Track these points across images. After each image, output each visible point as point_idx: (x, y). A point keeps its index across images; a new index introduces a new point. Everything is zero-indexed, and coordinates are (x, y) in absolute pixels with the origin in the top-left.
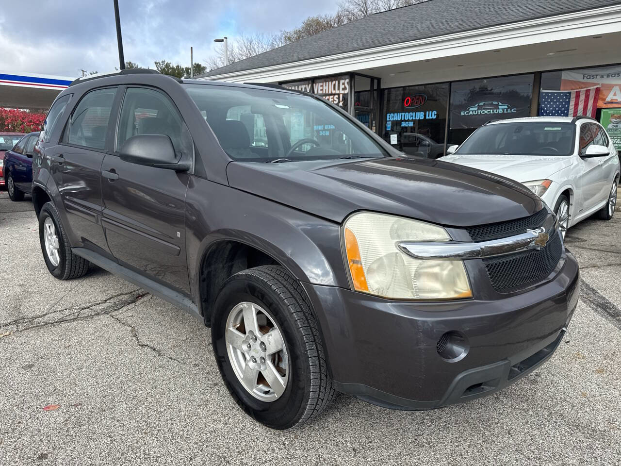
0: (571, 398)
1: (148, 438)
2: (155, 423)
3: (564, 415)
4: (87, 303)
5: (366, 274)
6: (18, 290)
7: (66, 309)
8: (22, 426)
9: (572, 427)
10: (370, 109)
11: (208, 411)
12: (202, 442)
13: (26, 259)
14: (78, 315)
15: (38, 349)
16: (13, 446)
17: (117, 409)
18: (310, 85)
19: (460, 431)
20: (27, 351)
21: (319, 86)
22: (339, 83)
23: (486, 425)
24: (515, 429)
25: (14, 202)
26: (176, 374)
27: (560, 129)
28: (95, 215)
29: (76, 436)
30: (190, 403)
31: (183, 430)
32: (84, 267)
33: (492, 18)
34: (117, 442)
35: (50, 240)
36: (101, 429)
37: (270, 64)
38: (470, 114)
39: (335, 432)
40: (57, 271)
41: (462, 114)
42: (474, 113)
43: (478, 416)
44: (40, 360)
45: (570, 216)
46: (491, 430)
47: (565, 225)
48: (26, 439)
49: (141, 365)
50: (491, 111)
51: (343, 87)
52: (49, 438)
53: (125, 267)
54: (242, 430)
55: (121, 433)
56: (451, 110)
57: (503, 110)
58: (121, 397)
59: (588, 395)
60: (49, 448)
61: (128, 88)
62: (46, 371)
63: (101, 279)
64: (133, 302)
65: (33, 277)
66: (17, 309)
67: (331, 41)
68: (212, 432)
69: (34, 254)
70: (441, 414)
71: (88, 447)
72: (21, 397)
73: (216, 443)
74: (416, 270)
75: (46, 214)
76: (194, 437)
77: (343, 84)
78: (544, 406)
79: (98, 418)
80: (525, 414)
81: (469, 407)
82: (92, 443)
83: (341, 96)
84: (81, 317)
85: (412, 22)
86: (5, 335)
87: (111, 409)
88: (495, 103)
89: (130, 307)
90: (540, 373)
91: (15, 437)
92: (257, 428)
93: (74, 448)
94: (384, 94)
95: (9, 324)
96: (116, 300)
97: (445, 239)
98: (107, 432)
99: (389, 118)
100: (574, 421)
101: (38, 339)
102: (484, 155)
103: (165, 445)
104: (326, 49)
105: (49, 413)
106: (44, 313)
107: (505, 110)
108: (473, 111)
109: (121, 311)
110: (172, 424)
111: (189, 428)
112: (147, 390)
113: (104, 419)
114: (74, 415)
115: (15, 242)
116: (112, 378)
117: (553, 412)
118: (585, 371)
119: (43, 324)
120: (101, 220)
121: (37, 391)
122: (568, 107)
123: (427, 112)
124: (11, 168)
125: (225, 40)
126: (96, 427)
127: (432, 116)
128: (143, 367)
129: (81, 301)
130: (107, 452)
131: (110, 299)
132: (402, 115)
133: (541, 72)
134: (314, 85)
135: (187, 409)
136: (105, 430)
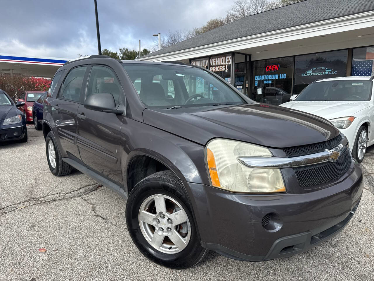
0: (358, 257)
1: (93, 272)
2: (98, 263)
3: (352, 269)
4: (69, 190)
5: (219, 176)
6: (33, 181)
7: (57, 193)
8: (24, 261)
9: (357, 277)
10: (245, 73)
11: (130, 257)
12: (124, 276)
13: (40, 164)
14: (64, 197)
15: (39, 216)
16: (18, 273)
17: (78, 254)
18: (208, 60)
19: (282, 276)
20: (33, 217)
21: (213, 60)
22: (225, 59)
23: (300, 273)
24: (319, 277)
25: (37, 131)
26: (114, 234)
27: (362, 84)
28: (74, 139)
29: (53, 269)
30: (120, 252)
31: (114, 268)
32: (69, 169)
33: (320, 16)
34: (75, 273)
35: (51, 153)
36: (67, 265)
37: (185, 48)
38: (307, 75)
39: (204, 273)
40: (55, 171)
41: (302, 75)
42: (310, 75)
43: (295, 267)
44: (39, 223)
45: (369, 139)
46: (303, 276)
47: (365, 145)
48: (26, 269)
49: (95, 228)
50: (321, 73)
51: (228, 60)
52: (38, 269)
53: (90, 169)
54: (148, 269)
55: (78, 268)
56: (295, 73)
57: (329, 72)
58: (81, 247)
59: (370, 256)
60: (37, 275)
61: (93, 66)
62: (42, 230)
63: (79, 176)
64: (96, 189)
65: (42, 174)
66: (31, 193)
67: (221, 33)
68: (131, 269)
69: (44, 161)
70: (272, 265)
71: (59, 275)
72: (26, 244)
73: (132, 277)
74: (250, 174)
75: (49, 138)
76: (120, 272)
77: (228, 59)
78: (340, 262)
79: (67, 258)
80: (326, 267)
81: (290, 261)
82: (61, 273)
83: (227, 66)
84: (65, 198)
85: (271, 20)
86: (22, 208)
87: (75, 253)
88: (323, 68)
89: (93, 193)
90: (339, 240)
91: (20, 268)
92: (157, 269)
93: (51, 275)
94: (253, 64)
95: (26, 201)
96: (86, 188)
97: (268, 156)
98: (70, 267)
99: (257, 79)
100: (359, 273)
101: (39, 211)
102: (312, 101)
103: (102, 276)
104: (218, 38)
105: (40, 254)
106: (45, 196)
107: (330, 72)
108: (309, 74)
109: (88, 195)
110: (108, 264)
111: (117, 267)
112: (96, 243)
113: (70, 259)
114: (54, 256)
115: (35, 154)
116: (77, 235)
117: (346, 266)
118: (370, 240)
119: (44, 202)
120: (77, 142)
121: (35, 241)
122: (371, 70)
123: (280, 75)
124: (36, 111)
125: (159, 35)
126: (65, 263)
127: (283, 77)
128: (96, 229)
129: (66, 189)
130: (69, 279)
131: (83, 188)
132: (264, 77)
133: (353, 49)
134: (211, 60)
135: (118, 255)
136: (70, 266)
